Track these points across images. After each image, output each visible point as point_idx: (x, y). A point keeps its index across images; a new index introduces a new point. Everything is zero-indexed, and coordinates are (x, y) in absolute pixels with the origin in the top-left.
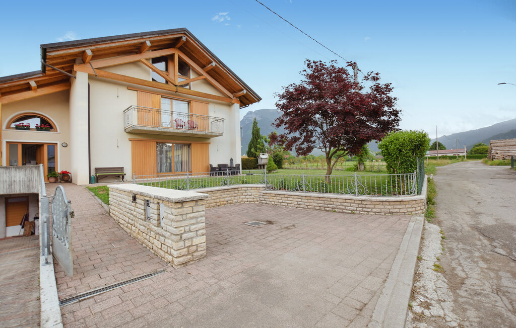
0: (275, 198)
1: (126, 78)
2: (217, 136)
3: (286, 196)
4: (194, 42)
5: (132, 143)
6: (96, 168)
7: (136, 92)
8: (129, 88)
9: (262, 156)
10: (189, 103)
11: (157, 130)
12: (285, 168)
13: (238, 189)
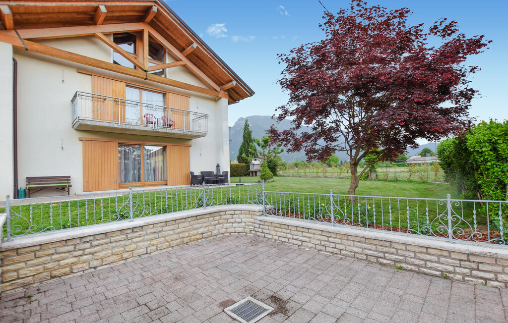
0: (280, 230)
1: (73, 56)
2: (199, 136)
3: (299, 229)
4: (168, 14)
5: (83, 143)
6: (27, 178)
7: (90, 77)
8: (81, 71)
9: (253, 162)
10: (164, 95)
11: (116, 126)
12: (280, 176)
13: (221, 213)
